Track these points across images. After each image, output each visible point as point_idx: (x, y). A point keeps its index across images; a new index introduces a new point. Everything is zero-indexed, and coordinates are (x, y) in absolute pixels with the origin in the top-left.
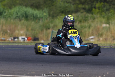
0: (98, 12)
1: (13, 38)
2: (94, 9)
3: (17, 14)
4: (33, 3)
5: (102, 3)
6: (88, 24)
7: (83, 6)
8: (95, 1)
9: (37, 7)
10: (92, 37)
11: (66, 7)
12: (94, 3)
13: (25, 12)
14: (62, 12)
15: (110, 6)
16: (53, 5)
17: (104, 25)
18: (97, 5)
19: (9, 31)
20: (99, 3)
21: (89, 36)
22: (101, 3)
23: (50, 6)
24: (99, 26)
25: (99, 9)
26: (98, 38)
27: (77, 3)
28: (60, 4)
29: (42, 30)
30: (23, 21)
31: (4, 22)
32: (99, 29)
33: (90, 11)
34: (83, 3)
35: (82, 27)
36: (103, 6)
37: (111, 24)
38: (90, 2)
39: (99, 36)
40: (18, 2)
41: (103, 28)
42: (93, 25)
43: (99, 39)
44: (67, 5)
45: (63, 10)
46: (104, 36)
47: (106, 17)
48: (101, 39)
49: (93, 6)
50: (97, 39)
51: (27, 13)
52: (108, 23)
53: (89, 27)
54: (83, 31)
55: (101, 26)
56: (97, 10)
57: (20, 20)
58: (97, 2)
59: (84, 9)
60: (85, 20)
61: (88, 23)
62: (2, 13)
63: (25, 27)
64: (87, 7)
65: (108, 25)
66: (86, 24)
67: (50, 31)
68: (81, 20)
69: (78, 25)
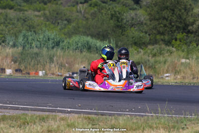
0: (179, 45)
1: (71, 73)
2: (174, 41)
3: (77, 45)
4: (100, 32)
5: (185, 34)
6: (164, 59)
7: (162, 37)
8: (177, 31)
9: (103, 36)
10: (168, 75)
11: (140, 37)
12: (175, 34)
13: (88, 42)
14: (135, 44)
15: (194, 37)
16: (123, 35)
17: (183, 61)
18: (179, 36)
19: (66, 65)
20: (181, 34)
21: (163, 73)
22: (183, 33)
23: (120, 36)
24: (176, 61)
25: (181, 41)
26: (175, 75)
27: (155, 34)
28: (133, 34)
30: (84, 53)
31: (62, 54)
32: (176, 64)
33: (168, 43)
34: (162, 34)
35: (156, 62)
36: (185, 37)
37: (191, 59)
38: (170, 32)
39: (176, 73)
40: (81, 29)
41: (182, 64)
42: (169, 59)
43: (177, 77)
44: (141, 35)
45: (136, 40)
46: (183, 74)
47: (185, 50)
48: (179, 77)
49: (174, 37)
50: (173, 77)
51: (90, 43)
52: (188, 59)
53: (165, 63)
54: (156, 67)
55: (179, 61)
56: (178, 42)
57: (81, 52)
58: (179, 33)
59: (162, 40)
60: (161, 54)
61: (164, 57)
62: (59, 42)
63: (87, 60)
64: (166, 38)
65: (188, 61)
66: (161, 58)
68: (156, 53)
69: (152, 60)
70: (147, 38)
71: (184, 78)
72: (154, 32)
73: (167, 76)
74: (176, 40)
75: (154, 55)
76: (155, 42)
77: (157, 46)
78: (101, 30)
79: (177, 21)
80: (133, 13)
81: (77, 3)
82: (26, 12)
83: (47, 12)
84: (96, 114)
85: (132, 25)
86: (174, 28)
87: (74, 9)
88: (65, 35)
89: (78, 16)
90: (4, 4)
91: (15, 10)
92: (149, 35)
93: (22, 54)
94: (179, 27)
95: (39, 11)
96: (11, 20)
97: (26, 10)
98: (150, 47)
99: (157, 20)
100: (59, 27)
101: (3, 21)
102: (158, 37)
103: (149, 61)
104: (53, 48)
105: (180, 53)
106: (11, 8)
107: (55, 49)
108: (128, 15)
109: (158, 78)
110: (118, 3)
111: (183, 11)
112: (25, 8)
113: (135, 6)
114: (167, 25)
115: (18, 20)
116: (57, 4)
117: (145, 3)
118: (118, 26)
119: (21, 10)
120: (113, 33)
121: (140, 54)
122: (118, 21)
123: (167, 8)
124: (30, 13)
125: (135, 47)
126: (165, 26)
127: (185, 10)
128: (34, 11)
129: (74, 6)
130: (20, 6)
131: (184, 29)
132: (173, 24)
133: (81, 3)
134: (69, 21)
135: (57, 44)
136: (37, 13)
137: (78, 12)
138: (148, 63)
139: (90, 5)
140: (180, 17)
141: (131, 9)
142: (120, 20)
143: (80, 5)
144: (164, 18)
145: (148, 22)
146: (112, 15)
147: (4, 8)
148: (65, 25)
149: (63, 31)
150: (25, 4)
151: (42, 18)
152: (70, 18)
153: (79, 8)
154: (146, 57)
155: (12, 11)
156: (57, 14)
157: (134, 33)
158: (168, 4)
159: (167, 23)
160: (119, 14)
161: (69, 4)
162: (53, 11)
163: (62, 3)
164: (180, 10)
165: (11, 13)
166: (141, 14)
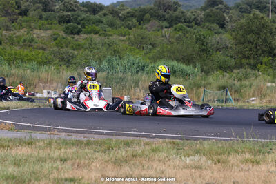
0: (264, 69)
2: (259, 65)
4: (184, 56)
5: (270, 58)
6: (250, 83)
7: (248, 61)
8: (262, 55)
9: (188, 60)
10: (253, 99)
11: (226, 61)
12: (261, 58)
13: (173, 67)
14: (221, 68)
16: (208, 59)
17: (269, 84)
18: (265, 60)
20: (266, 58)
21: (249, 98)
23: (205, 60)
24: (262, 85)
25: (266, 65)
26: (260, 99)
29: (192, 89)
31: (147, 78)
32: (262, 88)
33: (254, 67)
34: (248, 58)
35: (241, 86)
36: (271, 61)
38: (256, 56)
39: (261, 97)
40: (165, 54)
41: (268, 87)
42: (255, 83)
43: (262, 101)
44: (226, 59)
45: (221, 64)
46: (268, 98)
47: (271, 74)
48: (264, 101)
49: (259, 61)
50: (258, 101)
51: (175, 67)
52: (274, 82)
53: (250, 87)
54: (242, 91)
55: (265, 85)
56: (264, 66)
58: (265, 56)
59: (248, 64)
60: (247, 77)
61: (250, 81)
62: (144, 66)
64: (252, 62)
65: (273, 84)
66: (247, 82)
67: (202, 90)
68: (241, 77)
69: (238, 84)
70: (232, 62)
71: (270, 101)
72: (240, 55)
73: (253, 101)
74: (261, 64)
75: (240, 79)
76: (241, 66)
77: (243, 70)
78: (185, 54)
79: (262, 45)
80: (218, 37)
81: (162, 28)
82: (111, 37)
83: (132, 37)
84: (181, 138)
85: (218, 49)
86: (260, 52)
87: (159, 33)
88: (149, 59)
89: (163, 40)
90: (89, 29)
91: (100, 35)
92: (235, 59)
93: (107, 78)
94: (265, 51)
95: (124, 36)
96: (96, 45)
97: (111, 35)
98: (235, 71)
99: (243, 44)
100: (144, 51)
101: (88, 46)
102: (244, 61)
103: (234, 85)
104: (137, 72)
105: (266, 77)
106: (96, 33)
107: (140, 74)
108: (213, 39)
109: (244, 102)
110: (203, 27)
111: (268, 34)
112: (110, 33)
113: (220, 30)
114: (253, 48)
115: (103, 45)
116: (142, 28)
117: (230, 27)
118: (203, 50)
119: (106, 35)
120: (198, 57)
121: (226, 78)
122: (203, 44)
123: (252, 31)
124: (115, 38)
125: (221, 71)
126: (251, 49)
127: (271, 34)
128: (119, 35)
129: (159, 31)
130: (105, 31)
131: (270, 53)
132: (259, 48)
133: (166, 27)
134: (154, 45)
135: (143, 69)
136: (122, 38)
137: (163, 36)
138: (233, 87)
139: (175, 30)
140: (265, 40)
141: (216, 33)
142: (205, 44)
143: (166, 29)
144: (250, 42)
145: (234, 46)
146: (197, 39)
147: (90, 33)
148: (150, 49)
149: (148, 55)
150: (110, 29)
151: (127, 43)
152: (155, 42)
153: (163, 32)
154: (231, 81)
155: (97, 36)
156: (142, 38)
157: (219, 57)
158: (253, 28)
159: (253, 47)
160: (204, 38)
161: (154, 29)
162: (138, 35)
163: (146, 28)
164: (266, 34)
165: (96, 38)
166: (227, 38)
